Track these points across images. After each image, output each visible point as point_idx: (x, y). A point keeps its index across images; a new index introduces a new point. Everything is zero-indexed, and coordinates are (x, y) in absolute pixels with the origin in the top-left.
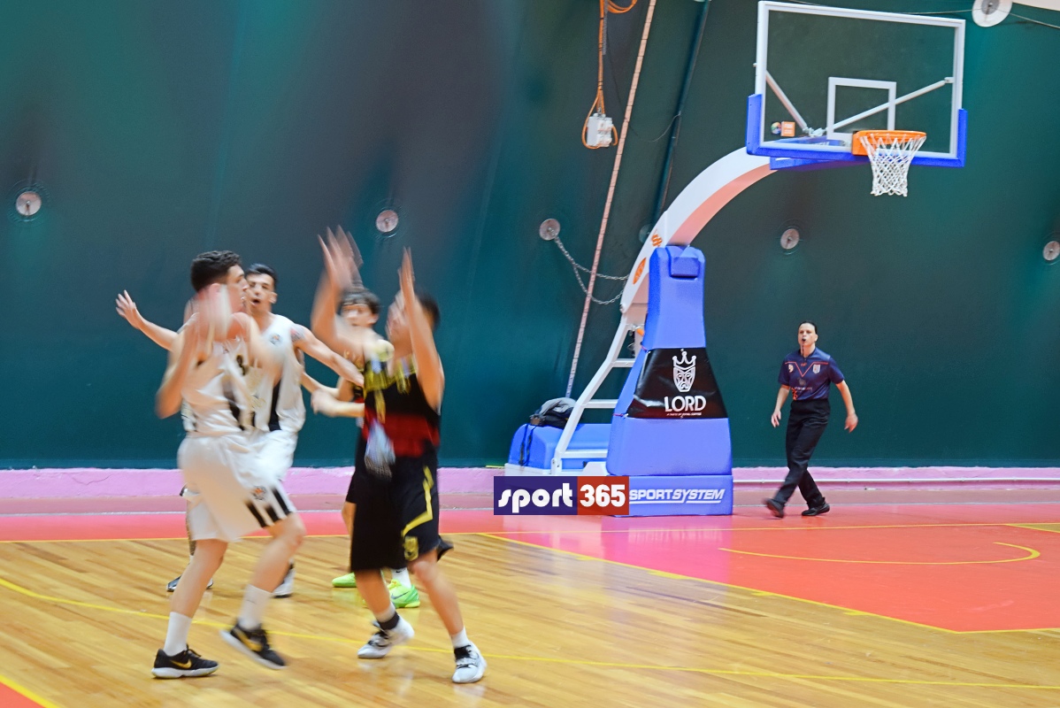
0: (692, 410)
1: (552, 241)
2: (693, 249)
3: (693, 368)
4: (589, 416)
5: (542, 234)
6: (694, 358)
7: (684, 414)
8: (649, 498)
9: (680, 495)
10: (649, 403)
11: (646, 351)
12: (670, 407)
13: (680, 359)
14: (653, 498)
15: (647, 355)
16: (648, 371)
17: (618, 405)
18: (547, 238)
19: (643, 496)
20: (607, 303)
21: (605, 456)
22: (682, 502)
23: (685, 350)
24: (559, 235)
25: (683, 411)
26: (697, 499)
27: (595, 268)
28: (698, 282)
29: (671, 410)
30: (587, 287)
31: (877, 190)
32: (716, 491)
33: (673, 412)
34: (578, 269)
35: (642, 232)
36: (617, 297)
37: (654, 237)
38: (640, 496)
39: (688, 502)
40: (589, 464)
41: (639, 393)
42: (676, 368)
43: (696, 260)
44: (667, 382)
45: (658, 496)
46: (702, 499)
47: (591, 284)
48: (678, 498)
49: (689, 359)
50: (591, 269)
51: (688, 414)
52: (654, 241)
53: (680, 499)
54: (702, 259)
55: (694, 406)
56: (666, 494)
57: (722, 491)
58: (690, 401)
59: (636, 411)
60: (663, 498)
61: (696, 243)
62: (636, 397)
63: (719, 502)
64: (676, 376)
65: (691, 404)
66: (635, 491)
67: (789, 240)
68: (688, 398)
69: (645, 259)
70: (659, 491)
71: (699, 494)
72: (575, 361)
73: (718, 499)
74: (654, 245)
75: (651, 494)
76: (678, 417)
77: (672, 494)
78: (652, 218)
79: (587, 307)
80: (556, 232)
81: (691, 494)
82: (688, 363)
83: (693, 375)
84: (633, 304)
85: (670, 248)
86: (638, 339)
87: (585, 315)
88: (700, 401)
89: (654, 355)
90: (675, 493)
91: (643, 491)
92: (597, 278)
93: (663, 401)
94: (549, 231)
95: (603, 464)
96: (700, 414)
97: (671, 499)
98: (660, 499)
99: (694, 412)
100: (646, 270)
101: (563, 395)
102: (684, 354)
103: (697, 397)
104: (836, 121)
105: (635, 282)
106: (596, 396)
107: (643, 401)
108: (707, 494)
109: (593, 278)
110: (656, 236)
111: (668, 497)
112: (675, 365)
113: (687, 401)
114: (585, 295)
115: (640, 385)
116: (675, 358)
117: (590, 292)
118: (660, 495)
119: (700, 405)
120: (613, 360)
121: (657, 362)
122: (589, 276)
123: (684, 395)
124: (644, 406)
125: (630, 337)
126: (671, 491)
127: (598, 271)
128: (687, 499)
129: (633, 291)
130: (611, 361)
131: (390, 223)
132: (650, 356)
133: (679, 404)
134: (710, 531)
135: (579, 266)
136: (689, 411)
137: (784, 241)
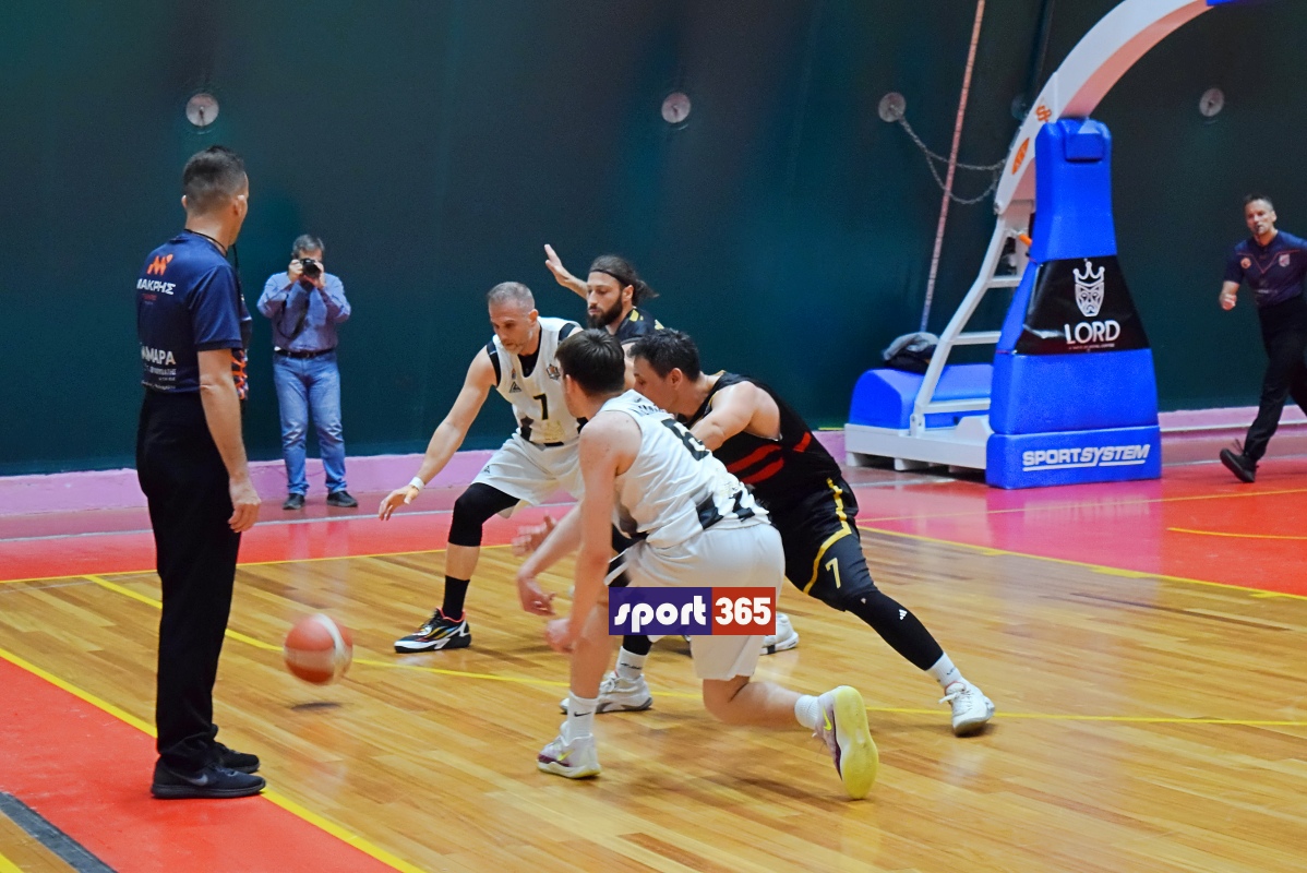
0: (1102, 339)
1: (896, 124)
2: (1093, 122)
3: (1100, 284)
4: (959, 355)
5: (882, 114)
6: (1102, 270)
7: (1091, 347)
8: (1049, 461)
9: (1090, 456)
10: (1045, 334)
11: (1036, 264)
12: (1073, 338)
13: (1083, 273)
14: (1054, 461)
15: (1037, 271)
16: (1040, 290)
17: (1001, 338)
18: (890, 119)
19: (1042, 459)
20: (972, 202)
21: (987, 408)
22: (1094, 464)
23: (1089, 260)
24: (906, 112)
25: (1091, 342)
26: (1113, 460)
27: (953, 156)
28: (1104, 167)
29: (1073, 342)
30: (944, 181)
32: (1138, 447)
33: (1078, 344)
34: (932, 158)
35: (1016, 104)
36: (986, 194)
37: (1039, 109)
38: (1039, 460)
39: (1101, 464)
40: (964, 420)
41: (1030, 321)
42: (1079, 285)
43: (1099, 137)
44: (1067, 303)
45: (1063, 458)
46: (1120, 460)
47: (950, 178)
48: (1089, 459)
49: (1095, 271)
50: (948, 157)
51: (1097, 346)
52: (1039, 114)
53: (1092, 461)
54: (1106, 134)
55: (1104, 335)
56: (1072, 456)
57: (1147, 447)
58: (1099, 328)
59: (1027, 344)
60: (1068, 460)
61: (1098, 114)
62: (1026, 327)
63: (1143, 462)
64: (1078, 295)
65: (1100, 333)
66: (1031, 453)
67: (1211, 105)
68: (1095, 324)
69: (1028, 140)
70: (1062, 451)
71: (1115, 453)
72: (931, 282)
73: (1142, 458)
74: (1040, 120)
75: (1052, 457)
76: (1084, 351)
77: (1080, 455)
78: (1030, 84)
79: (944, 209)
80: (900, 110)
81: (1106, 453)
82: (1094, 277)
83: (1101, 293)
84: (1013, 202)
85: (1063, 122)
86: (1022, 249)
87: (942, 220)
88: (1112, 327)
89: (1049, 268)
90: (1084, 454)
91: (1042, 452)
92: (957, 169)
93: (1063, 330)
94: (892, 109)
95: (985, 420)
96: (1112, 345)
97: (1079, 462)
98: (1064, 462)
99: (1105, 342)
100: (1031, 153)
101: (917, 329)
102: (1089, 265)
103: (1108, 323)
105: (1015, 170)
106: (969, 327)
107: (1037, 332)
108: (1126, 453)
109: (951, 168)
110: (1043, 107)
111: (1076, 459)
112: (1077, 281)
113: (1095, 329)
114: (942, 193)
115: (1031, 309)
116: (1076, 272)
117: (948, 188)
118: (1064, 458)
119: (1112, 333)
120: (989, 278)
121: (1053, 278)
122: (946, 166)
123: (1090, 320)
124: (1039, 338)
125: (1010, 246)
126: (1078, 450)
127: (959, 160)
128: (1100, 460)
129: (1012, 183)
130: (985, 280)
131: (680, 111)
132: (1042, 271)
133: (1084, 333)
134: (1133, 503)
135: (934, 155)
136: (1098, 342)
137: (1203, 106)
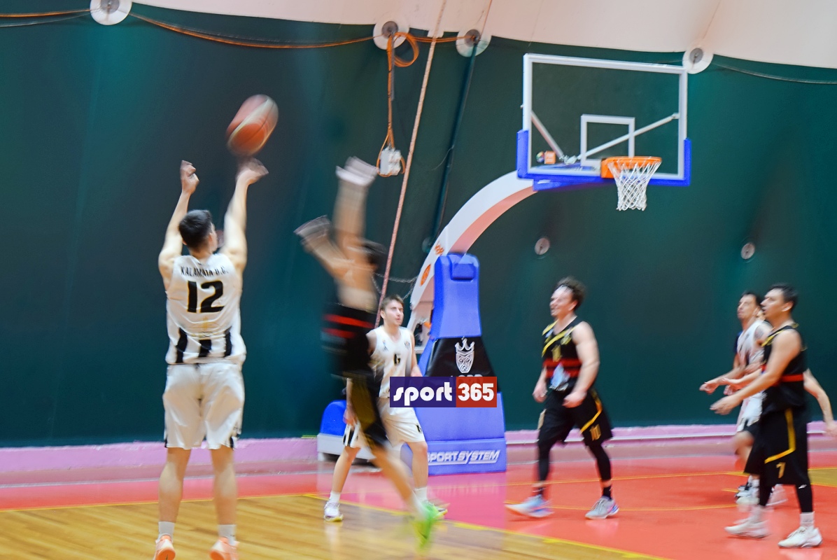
2: (469, 256)
3: (472, 353)
6: (473, 344)
11: (433, 340)
15: (434, 344)
16: (435, 355)
23: (466, 338)
27: (387, 274)
28: (474, 283)
30: (382, 288)
31: (622, 205)
35: (425, 243)
36: (407, 296)
37: (437, 247)
42: (458, 354)
43: (472, 265)
44: (451, 365)
47: (385, 286)
49: (469, 344)
50: (384, 275)
52: (437, 250)
54: (476, 264)
61: (472, 251)
64: (458, 360)
69: (430, 264)
74: (438, 253)
78: (433, 231)
82: (467, 349)
83: (472, 359)
84: (421, 303)
85: (451, 256)
86: (426, 330)
89: (440, 343)
92: (389, 282)
100: (432, 273)
102: (465, 342)
104: (588, 149)
105: (422, 283)
109: (386, 281)
110: (439, 246)
112: (457, 351)
115: (430, 367)
116: (457, 345)
117: (384, 292)
121: (443, 349)
122: (384, 279)
123: (465, 375)
125: (419, 328)
127: (390, 276)
129: (420, 292)
132: (436, 344)
134: (489, 486)
137: (537, 248)
